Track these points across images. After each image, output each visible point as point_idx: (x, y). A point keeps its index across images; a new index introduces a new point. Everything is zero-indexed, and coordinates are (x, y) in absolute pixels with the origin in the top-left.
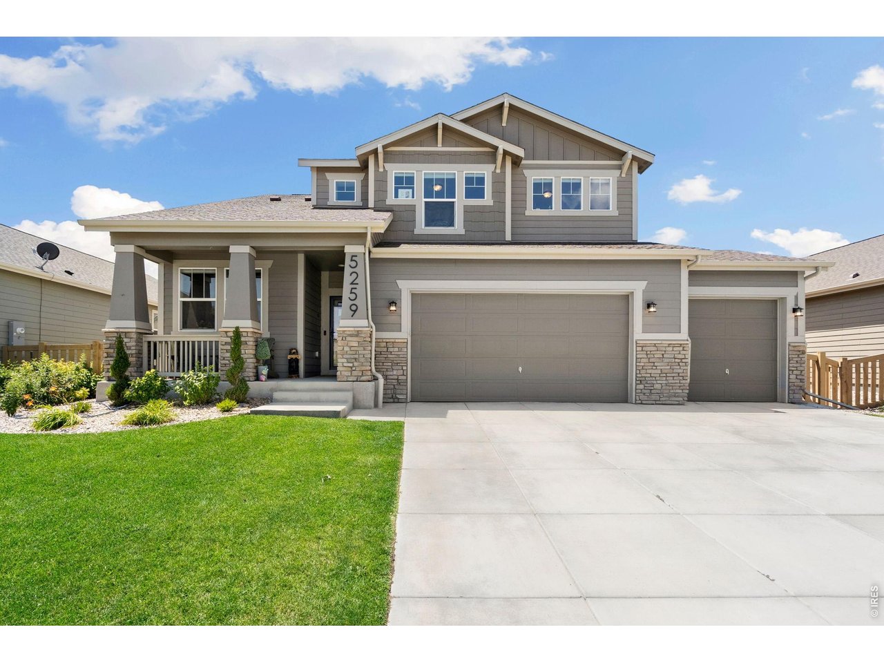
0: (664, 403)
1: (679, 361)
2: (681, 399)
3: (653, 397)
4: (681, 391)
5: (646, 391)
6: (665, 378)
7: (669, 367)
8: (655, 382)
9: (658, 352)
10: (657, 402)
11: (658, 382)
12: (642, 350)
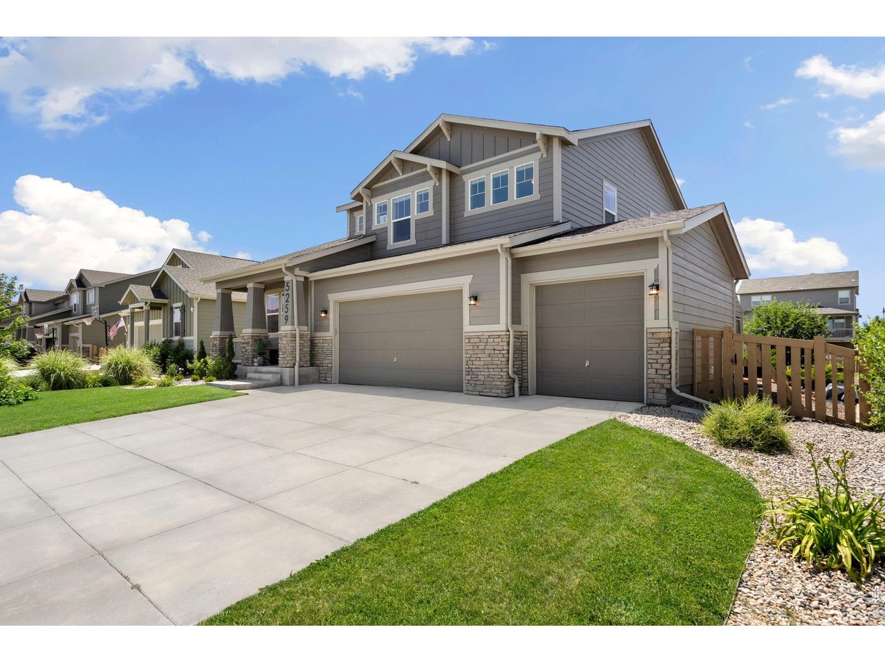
0: (485, 394)
1: (499, 352)
2: (500, 391)
3: (478, 388)
4: (500, 383)
5: (472, 382)
6: (487, 370)
7: (490, 359)
8: (479, 373)
9: (481, 344)
10: (481, 394)
11: (482, 373)
12: (469, 342)
